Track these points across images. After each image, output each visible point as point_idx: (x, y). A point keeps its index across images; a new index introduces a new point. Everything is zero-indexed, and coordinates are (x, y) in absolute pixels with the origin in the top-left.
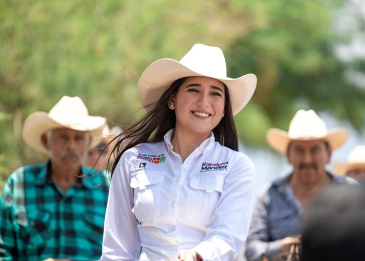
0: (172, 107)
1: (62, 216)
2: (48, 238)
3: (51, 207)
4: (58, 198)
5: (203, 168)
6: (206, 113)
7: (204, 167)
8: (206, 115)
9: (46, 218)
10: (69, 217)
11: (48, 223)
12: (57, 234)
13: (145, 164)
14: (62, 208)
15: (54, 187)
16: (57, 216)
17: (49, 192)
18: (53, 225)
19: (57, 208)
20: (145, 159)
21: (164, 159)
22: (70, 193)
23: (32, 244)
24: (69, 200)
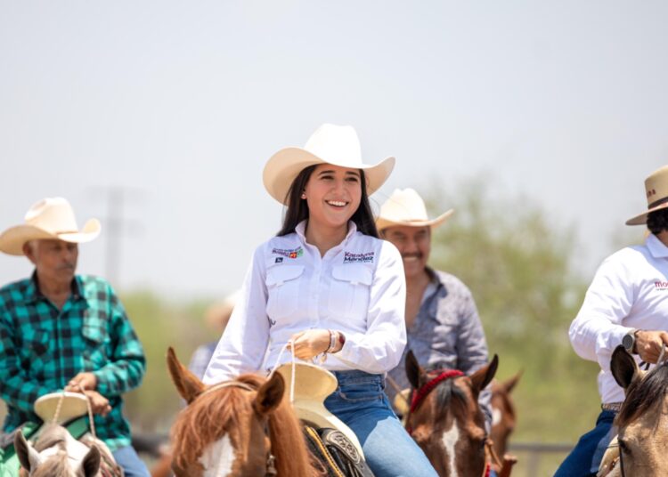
0: (304, 197)
1: (60, 334)
2: (48, 362)
3: (48, 325)
4: (54, 313)
5: (346, 259)
6: (342, 201)
7: (347, 257)
8: (343, 204)
9: (45, 339)
10: (67, 334)
11: (48, 343)
12: (56, 355)
13: (281, 259)
14: (60, 326)
15: (47, 302)
16: (56, 334)
17: (43, 309)
18: (52, 346)
19: (55, 325)
20: (281, 253)
21: (301, 251)
22: (67, 307)
23: (33, 370)
24: (66, 316)
